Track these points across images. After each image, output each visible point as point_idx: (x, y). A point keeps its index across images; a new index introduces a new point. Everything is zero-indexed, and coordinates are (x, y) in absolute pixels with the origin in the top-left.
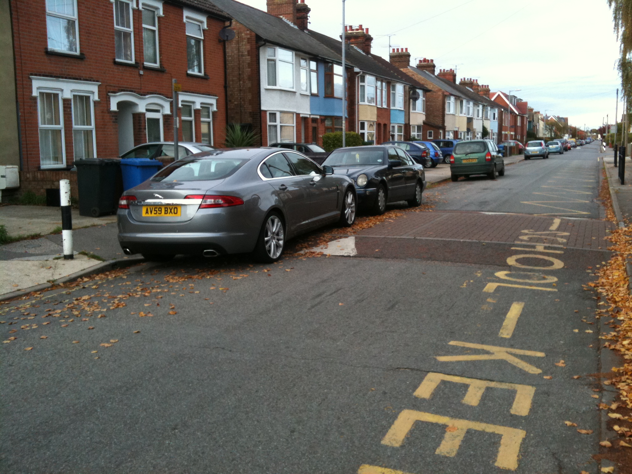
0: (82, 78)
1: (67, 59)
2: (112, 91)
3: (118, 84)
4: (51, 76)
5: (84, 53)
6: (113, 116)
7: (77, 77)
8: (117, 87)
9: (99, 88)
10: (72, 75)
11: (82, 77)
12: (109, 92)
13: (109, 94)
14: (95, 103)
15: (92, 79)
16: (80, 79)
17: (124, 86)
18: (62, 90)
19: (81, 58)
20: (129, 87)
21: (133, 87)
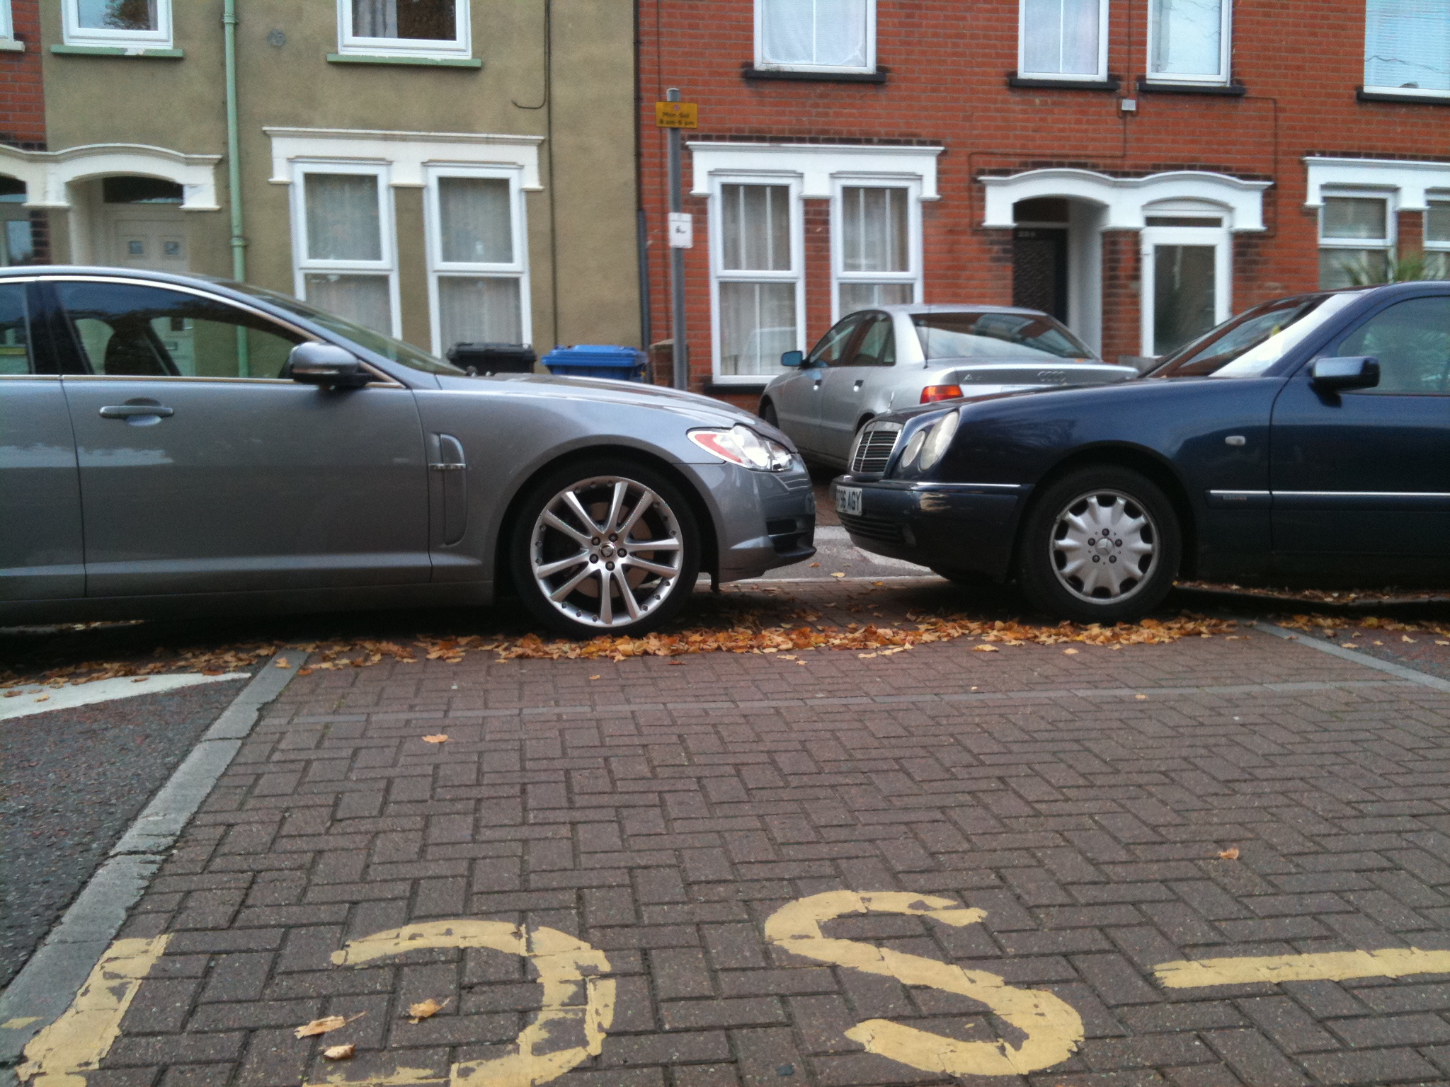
0: (875, 139)
1: (820, 89)
2: (994, 168)
3: (1023, 146)
4: (761, 139)
5: (890, 66)
6: (992, 243)
7: (858, 137)
8: (1016, 155)
9: (939, 162)
10: (840, 133)
11: (877, 134)
12: (982, 172)
13: (982, 178)
14: (927, 205)
15: (915, 139)
16: (869, 142)
17: (1048, 152)
18: (800, 176)
19: (874, 82)
20: (1071, 152)
21: (1089, 152)
